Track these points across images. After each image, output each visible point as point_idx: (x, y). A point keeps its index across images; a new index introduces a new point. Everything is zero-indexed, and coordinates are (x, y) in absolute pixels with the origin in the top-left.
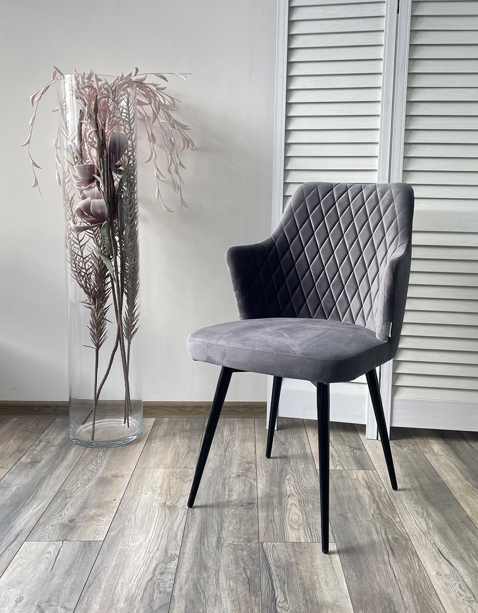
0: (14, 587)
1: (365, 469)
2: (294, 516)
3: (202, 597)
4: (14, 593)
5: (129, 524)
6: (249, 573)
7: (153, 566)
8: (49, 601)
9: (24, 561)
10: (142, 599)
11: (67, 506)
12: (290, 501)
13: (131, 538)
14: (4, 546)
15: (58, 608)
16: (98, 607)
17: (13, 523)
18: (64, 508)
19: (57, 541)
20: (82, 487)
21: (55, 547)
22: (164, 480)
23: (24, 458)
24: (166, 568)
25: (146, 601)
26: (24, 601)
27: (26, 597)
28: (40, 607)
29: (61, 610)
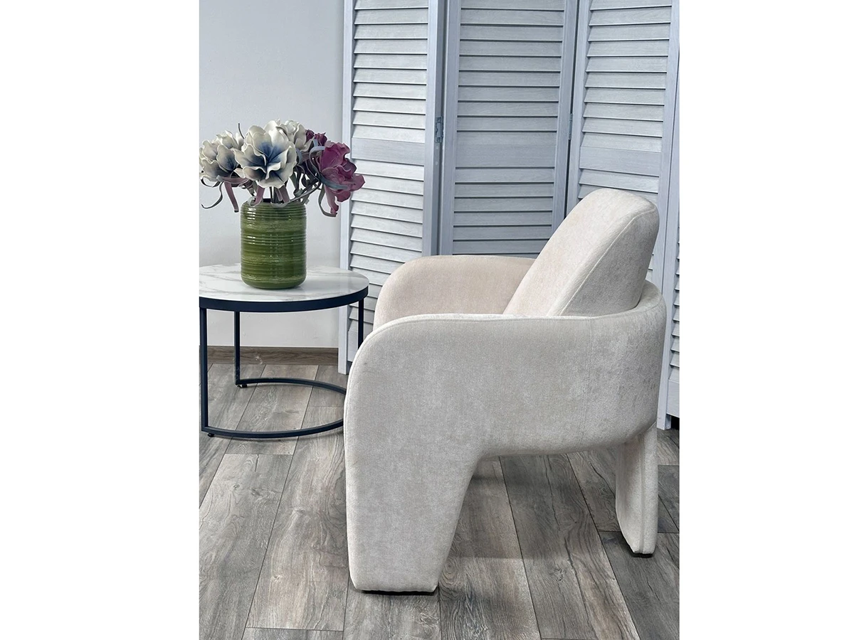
0: (228, 479)
4: (231, 484)
5: (312, 446)
8: (260, 488)
9: (230, 466)
13: (316, 454)
15: (270, 491)
16: (301, 492)
19: (252, 454)
20: (261, 419)
21: (252, 457)
27: (241, 485)
28: (254, 490)
29: (272, 493)
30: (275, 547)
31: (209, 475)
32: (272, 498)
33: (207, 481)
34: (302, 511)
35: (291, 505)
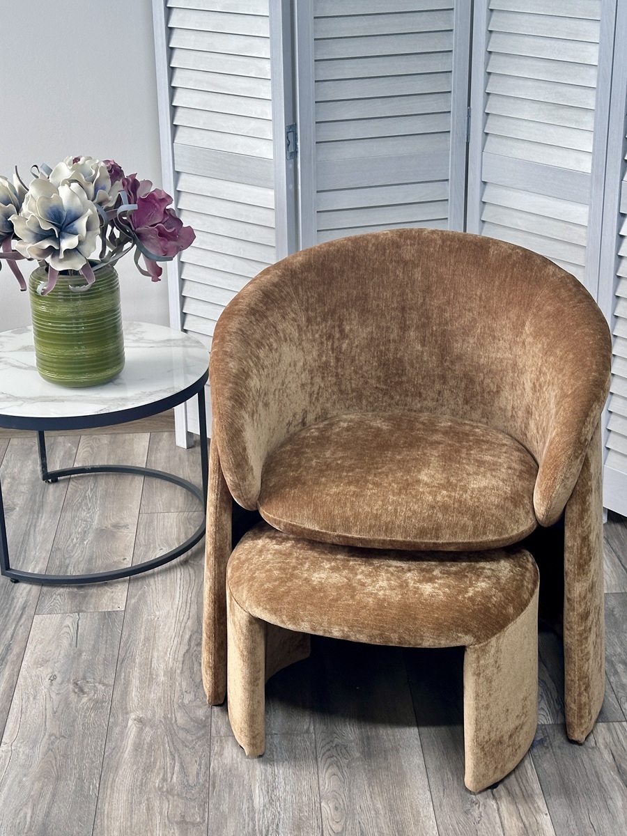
0: (42, 665)
4: (45, 672)
5: (148, 589)
7: (187, 637)
8: (84, 678)
10: (182, 672)
13: (155, 606)
14: (13, 621)
15: (97, 684)
16: (138, 682)
17: (12, 594)
20: (80, 544)
21: (71, 620)
22: (180, 528)
25: (187, 673)
26: (59, 679)
27: (58, 675)
28: (77, 684)
29: (100, 687)
30: (109, 790)
31: (15, 658)
32: (101, 697)
33: (13, 670)
34: (141, 718)
35: (126, 708)
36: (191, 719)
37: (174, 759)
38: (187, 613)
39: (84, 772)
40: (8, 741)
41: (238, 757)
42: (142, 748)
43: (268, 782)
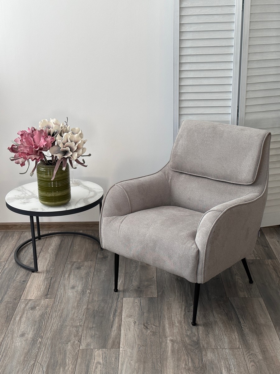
0: (130, 317)
1: (271, 259)
2: (240, 285)
3: (209, 321)
4: (131, 320)
5: (165, 289)
6: (226, 312)
7: (184, 308)
8: (147, 323)
9: (128, 306)
10: (184, 322)
11: (133, 281)
12: (237, 277)
13: (169, 296)
16: (168, 325)
18: (132, 282)
19: (137, 297)
21: (138, 300)
23: (99, 255)
24: (189, 309)
26: (137, 323)
27: (137, 321)
28: (145, 325)
29: (154, 327)
31: (119, 314)
32: (155, 330)
33: (119, 319)
34: (172, 340)
35: (165, 335)
36: (192, 341)
37: (188, 356)
38: (182, 299)
39: (154, 360)
40: (122, 347)
41: (213, 356)
42: (175, 352)
43: (227, 367)
